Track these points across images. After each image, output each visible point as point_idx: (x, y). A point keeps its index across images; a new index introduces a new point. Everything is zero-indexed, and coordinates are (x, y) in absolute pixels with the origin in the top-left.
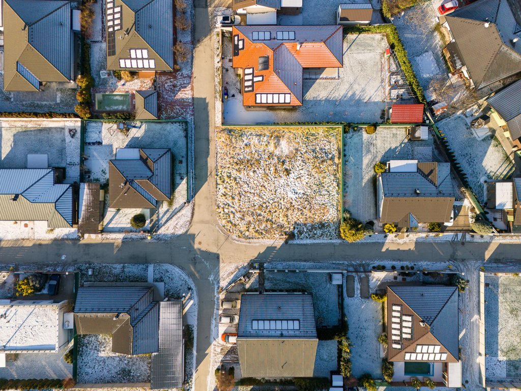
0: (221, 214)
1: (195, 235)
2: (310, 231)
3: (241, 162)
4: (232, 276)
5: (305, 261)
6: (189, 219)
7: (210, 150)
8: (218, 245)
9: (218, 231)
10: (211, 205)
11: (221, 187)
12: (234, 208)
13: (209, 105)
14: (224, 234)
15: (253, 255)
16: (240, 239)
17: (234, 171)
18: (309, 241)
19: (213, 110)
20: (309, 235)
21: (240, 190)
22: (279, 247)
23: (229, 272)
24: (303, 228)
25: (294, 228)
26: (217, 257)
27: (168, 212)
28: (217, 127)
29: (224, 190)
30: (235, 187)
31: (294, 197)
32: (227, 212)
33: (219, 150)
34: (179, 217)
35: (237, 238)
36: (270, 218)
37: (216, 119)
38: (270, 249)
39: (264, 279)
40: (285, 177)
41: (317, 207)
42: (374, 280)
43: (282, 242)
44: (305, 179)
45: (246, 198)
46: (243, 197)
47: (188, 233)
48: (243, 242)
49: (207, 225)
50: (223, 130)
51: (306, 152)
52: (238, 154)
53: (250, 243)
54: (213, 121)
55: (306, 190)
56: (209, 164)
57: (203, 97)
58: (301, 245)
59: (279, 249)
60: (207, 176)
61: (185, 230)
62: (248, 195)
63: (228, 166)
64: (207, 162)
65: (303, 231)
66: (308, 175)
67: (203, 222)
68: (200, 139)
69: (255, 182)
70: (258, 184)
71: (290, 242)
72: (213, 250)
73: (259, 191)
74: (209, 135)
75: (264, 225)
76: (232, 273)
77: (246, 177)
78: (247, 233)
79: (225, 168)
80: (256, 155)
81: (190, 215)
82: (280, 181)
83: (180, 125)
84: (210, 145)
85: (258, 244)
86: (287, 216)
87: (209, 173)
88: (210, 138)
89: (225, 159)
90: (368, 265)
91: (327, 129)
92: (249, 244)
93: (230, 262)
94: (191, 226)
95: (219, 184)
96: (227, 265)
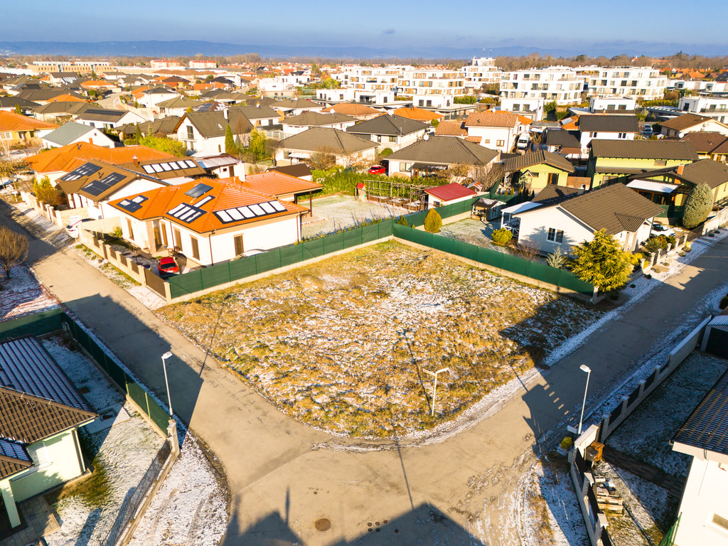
1: (276, 515)
2: (550, 327)
6: (213, 487)
8: (393, 485)
9: (349, 452)
10: (265, 414)
13: (114, 297)
18: (575, 341)
19: (128, 299)
20: (557, 333)
22: (546, 383)
24: (531, 332)
25: (515, 341)
26: (431, 520)
28: (158, 310)
30: (296, 354)
31: (441, 308)
33: (192, 331)
34: (162, 510)
35: (427, 432)
38: (534, 397)
40: (386, 300)
43: (533, 372)
44: (423, 286)
45: (347, 356)
47: (243, 526)
48: (455, 428)
49: (297, 460)
54: (141, 308)
55: (448, 295)
56: (184, 357)
59: (550, 383)
61: (223, 529)
64: (173, 357)
66: (420, 281)
68: (123, 337)
71: (549, 361)
72: (394, 506)
74: (144, 325)
79: (234, 343)
80: (291, 303)
81: (206, 476)
82: (384, 306)
84: (161, 333)
87: (197, 369)
88: (152, 327)
92: (474, 423)
93: (493, 500)
94: (238, 501)
95: (248, 371)
96: (494, 517)
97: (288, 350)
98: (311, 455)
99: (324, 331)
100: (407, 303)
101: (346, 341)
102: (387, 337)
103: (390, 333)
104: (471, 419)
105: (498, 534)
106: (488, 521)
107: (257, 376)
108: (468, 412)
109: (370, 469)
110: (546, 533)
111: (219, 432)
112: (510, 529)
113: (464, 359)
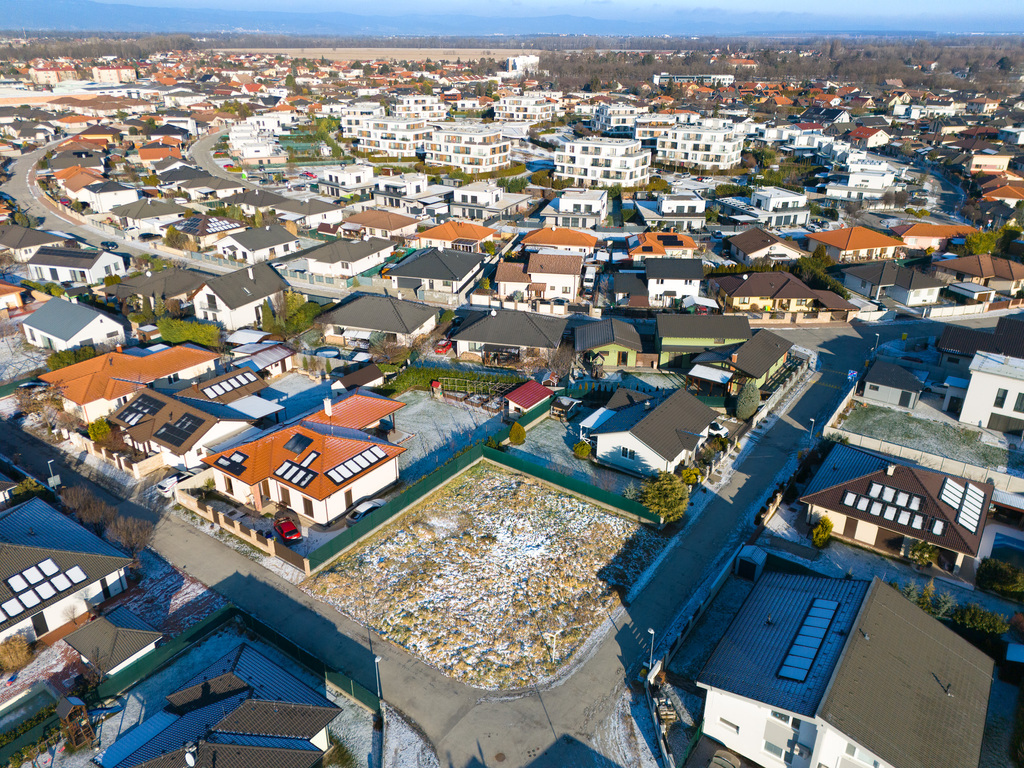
0: (470, 675)
2: (629, 562)
3: (402, 584)
4: (641, 741)
6: (420, 744)
7: (325, 616)
8: (537, 723)
9: (502, 702)
10: (434, 679)
11: (412, 641)
12: (478, 645)
14: (519, 695)
16: (557, 673)
17: (409, 603)
18: (647, 575)
19: (267, 574)
20: (635, 568)
22: (630, 620)
23: (623, 739)
25: (604, 580)
28: (301, 584)
31: (542, 550)
35: (551, 677)
36: (554, 603)
37: (288, 578)
38: (623, 636)
40: (495, 546)
41: (588, 533)
42: (785, 532)
43: (620, 609)
44: (523, 524)
50: (317, 577)
51: (479, 506)
52: (385, 581)
55: (544, 533)
56: (349, 634)
57: (230, 573)
58: (647, 586)
59: (634, 621)
60: (368, 652)
63: (386, 606)
64: (340, 635)
66: (519, 518)
67: (453, 721)
71: (629, 598)
74: (297, 604)
75: (560, 619)
76: (632, 734)
78: (555, 654)
79: (384, 614)
81: (410, 735)
82: (494, 554)
84: (317, 610)
85: (594, 650)
87: (367, 646)
88: (305, 605)
89: (369, 604)
90: (748, 527)
92: (582, 665)
94: (445, 752)
95: (406, 641)
96: (602, 734)
97: (430, 617)
98: (477, 709)
99: (452, 589)
100: (513, 546)
101: (474, 598)
102: (505, 589)
103: (506, 584)
104: (580, 661)
105: (606, 745)
106: (599, 737)
107: (414, 646)
108: (577, 655)
109: (520, 713)
110: (633, 739)
111: (407, 700)
112: (612, 741)
113: (568, 605)
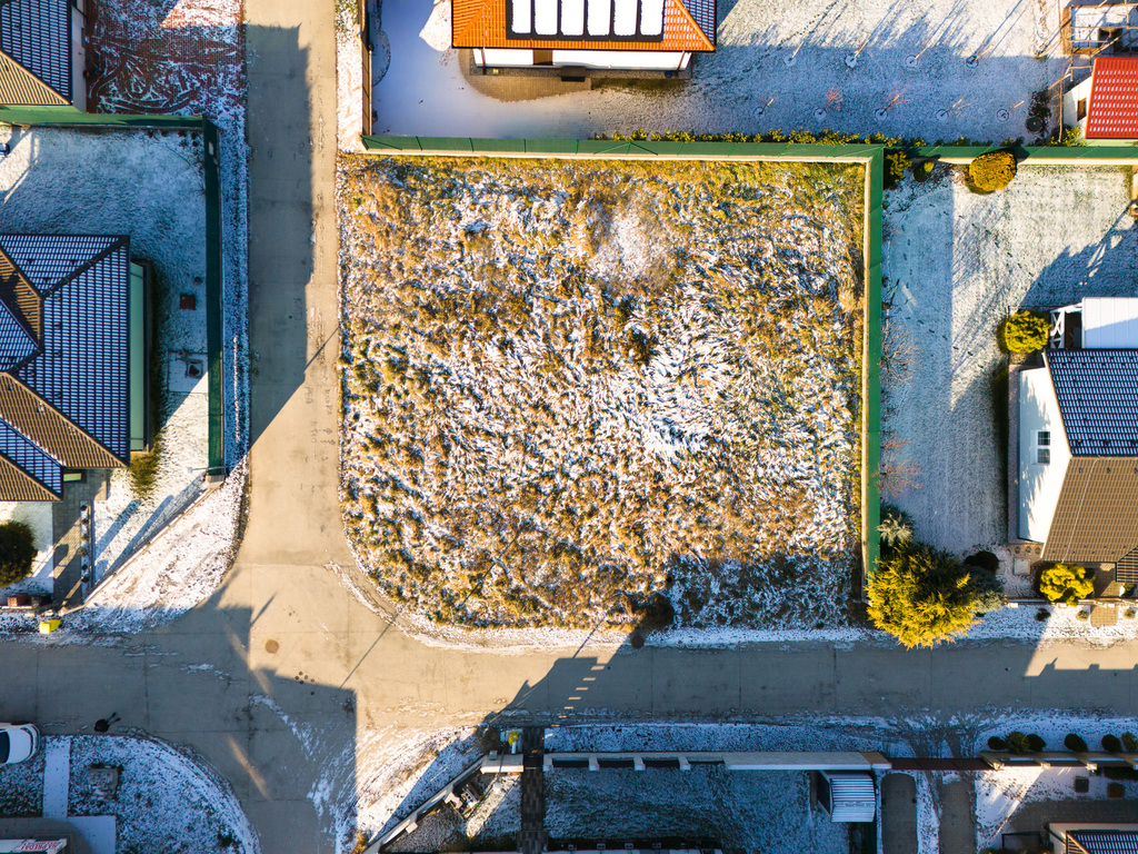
0: (363, 523)
1: (249, 611)
2: (737, 595)
3: (447, 305)
4: (409, 785)
5: (715, 717)
6: (226, 545)
7: (317, 251)
8: (348, 656)
9: (350, 593)
10: (321, 487)
11: (362, 407)
12: (418, 496)
13: (313, 58)
14: (376, 605)
15: (499, 693)
16: (444, 627)
17: (421, 342)
18: (729, 636)
19: (328, 83)
20: (731, 609)
21: (443, 421)
22: (606, 661)
23: (396, 765)
24: (708, 582)
25: (670, 580)
26: (343, 705)
27: (134, 518)
28: (344, 157)
29: (377, 421)
30: (422, 407)
31: (669, 450)
32: (389, 515)
33: (354, 252)
34: (180, 538)
35: (431, 626)
36: (571, 540)
37: (343, 122)
38: (569, 669)
39: (542, 797)
40: (630, 371)
41: (765, 494)
42: (997, 793)
43: (618, 638)
44: (716, 377)
45: (472, 456)
46: (456, 450)
47: (223, 603)
48: (457, 640)
49: (303, 571)
50: (374, 167)
51: (720, 265)
52: (438, 272)
53: (484, 643)
54: (330, 127)
55: (718, 424)
56: (311, 314)
57: (286, 24)
58: (699, 650)
59: (608, 667)
60: (302, 364)
61: (209, 592)
62: (481, 444)
63: (393, 320)
64: (301, 301)
65: (708, 593)
66: (727, 360)
67: (283, 556)
68: (273, 203)
69: (510, 389)
70: (521, 398)
71: (653, 639)
72: (330, 673)
73: (522, 427)
74: (309, 188)
75: (544, 568)
76: (410, 772)
77: (472, 367)
78: (474, 604)
79: (379, 327)
80: (513, 276)
81: (229, 528)
82: (614, 384)
83: (184, 144)
84: (318, 229)
85: (517, 650)
86: (638, 530)
87: (311, 351)
88: (316, 202)
89: (380, 291)
90: (972, 732)
91: (806, 171)
92: (479, 650)
93: (401, 727)
94: (235, 575)
95: (355, 398)
96: (387, 738)
97: (417, 396)
98: (318, 571)
99: (493, 382)
101: (497, 427)
102: (548, 453)
105: (373, 750)
106: (378, 737)
107: (357, 417)
108: (491, 633)
110: (405, 775)
111: (270, 478)
112: (385, 754)
